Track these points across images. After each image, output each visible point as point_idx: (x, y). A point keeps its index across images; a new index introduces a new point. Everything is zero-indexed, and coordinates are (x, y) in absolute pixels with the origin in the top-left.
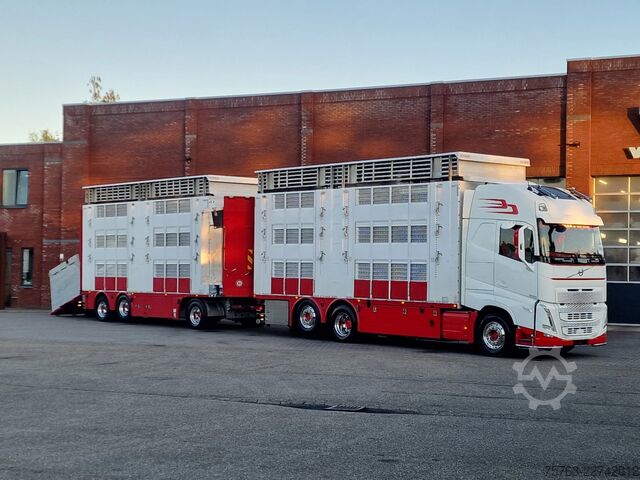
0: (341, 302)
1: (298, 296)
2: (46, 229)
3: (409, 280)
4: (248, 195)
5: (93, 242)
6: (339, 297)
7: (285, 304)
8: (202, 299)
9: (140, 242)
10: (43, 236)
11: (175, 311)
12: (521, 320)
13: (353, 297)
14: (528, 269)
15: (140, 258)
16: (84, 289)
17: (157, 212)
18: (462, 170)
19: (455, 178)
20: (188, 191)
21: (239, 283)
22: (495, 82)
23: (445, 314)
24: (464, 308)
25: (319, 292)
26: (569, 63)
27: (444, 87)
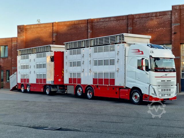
0: (89, 86)
1: (77, 84)
2: (13, 64)
3: (109, 78)
4: (62, 51)
5: (20, 68)
6: (88, 84)
7: (73, 87)
8: (50, 85)
9: (32, 67)
10: (12, 66)
11: (42, 89)
12: (145, 92)
13: (93, 84)
14: (147, 74)
15: (32, 72)
16: (18, 82)
17: (37, 57)
18: (126, 39)
19: (123, 43)
20: (45, 50)
21: (60, 80)
22: (149, 13)
23: (121, 90)
24: (127, 88)
25: (83, 83)
26: (172, 6)
27: (132, 16)
